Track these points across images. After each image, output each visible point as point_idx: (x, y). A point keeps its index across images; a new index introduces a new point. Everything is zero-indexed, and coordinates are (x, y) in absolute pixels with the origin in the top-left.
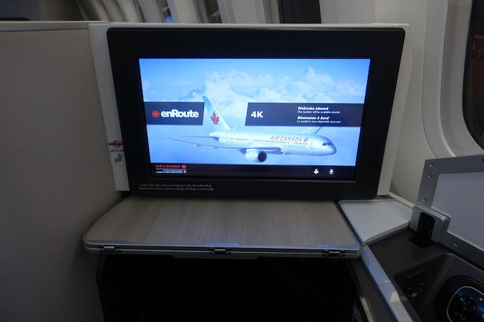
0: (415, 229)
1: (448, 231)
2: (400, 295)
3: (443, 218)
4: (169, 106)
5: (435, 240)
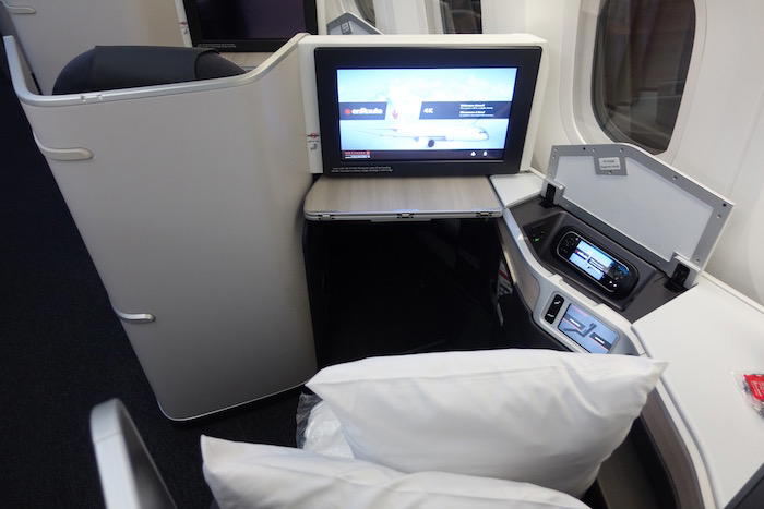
0: (544, 196)
1: (564, 196)
3: (561, 188)
4: (358, 105)
5: (555, 203)
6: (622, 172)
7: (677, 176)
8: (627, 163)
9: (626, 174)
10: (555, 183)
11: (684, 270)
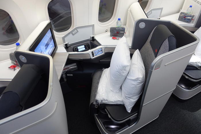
0: (65, 47)
3: (68, 43)
5: (69, 46)
6: (77, 32)
10: (66, 43)
11: (93, 37)
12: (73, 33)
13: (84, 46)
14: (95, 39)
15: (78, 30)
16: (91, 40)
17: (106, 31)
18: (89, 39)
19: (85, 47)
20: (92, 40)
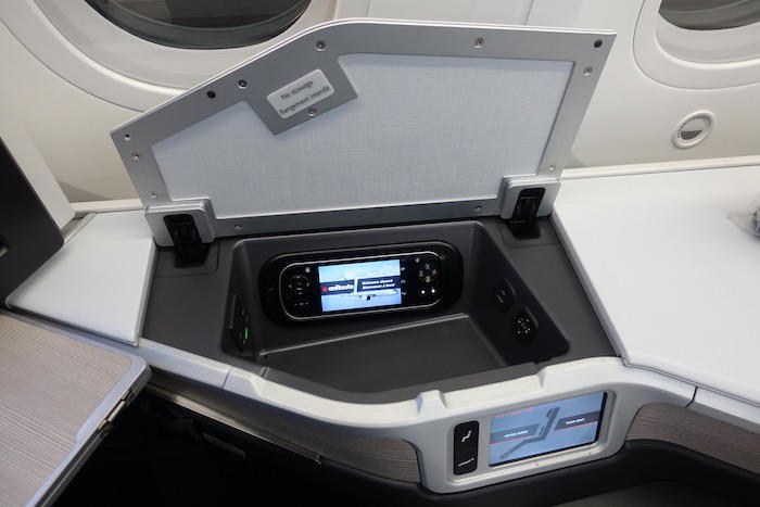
0: (170, 242)
1: (218, 218)
2: (257, 373)
3: (200, 206)
5: (206, 239)
6: (344, 94)
7: (480, 38)
8: (346, 70)
9: (354, 96)
10: (179, 204)
11: (533, 196)
12: (274, 98)
13: (393, 268)
14: (549, 219)
15: (357, 72)
16: (497, 218)
17: (688, 135)
18: (478, 204)
19: (408, 281)
20: (507, 214)
